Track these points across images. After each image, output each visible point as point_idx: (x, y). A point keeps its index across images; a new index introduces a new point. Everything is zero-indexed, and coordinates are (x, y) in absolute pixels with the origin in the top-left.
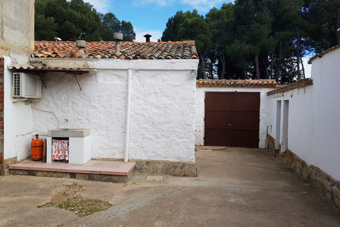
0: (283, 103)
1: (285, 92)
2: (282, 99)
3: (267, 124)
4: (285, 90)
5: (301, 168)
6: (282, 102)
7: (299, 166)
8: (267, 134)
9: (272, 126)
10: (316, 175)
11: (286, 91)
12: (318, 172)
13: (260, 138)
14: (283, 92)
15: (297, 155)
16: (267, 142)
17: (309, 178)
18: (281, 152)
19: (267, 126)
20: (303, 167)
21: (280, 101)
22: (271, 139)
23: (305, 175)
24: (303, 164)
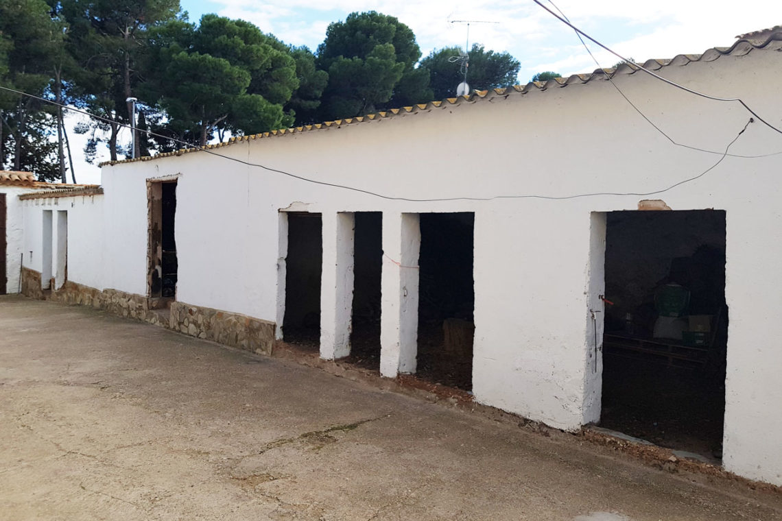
0: (55, 216)
1: (60, 199)
2: (55, 209)
3: (21, 251)
4: (60, 195)
5: (91, 297)
6: (53, 212)
7: (89, 297)
8: (21, 268)
9: (33, 253)
10: (111, 298)
11: (63, 197)
12: (113, 294)
13: (7, 276)
14: (56, 197)
15: (85, 284)
16: (23, 281)
17: (102, 306)
18: (56, 288)
19: (20, 254)
20: (93, 296)
21: (51, 211)
22: (32, 274)
23: (97, 304)
24: (94, 292)
